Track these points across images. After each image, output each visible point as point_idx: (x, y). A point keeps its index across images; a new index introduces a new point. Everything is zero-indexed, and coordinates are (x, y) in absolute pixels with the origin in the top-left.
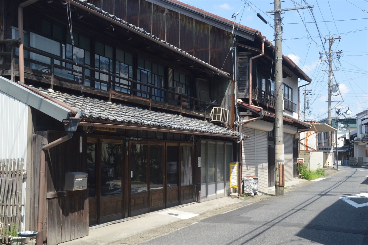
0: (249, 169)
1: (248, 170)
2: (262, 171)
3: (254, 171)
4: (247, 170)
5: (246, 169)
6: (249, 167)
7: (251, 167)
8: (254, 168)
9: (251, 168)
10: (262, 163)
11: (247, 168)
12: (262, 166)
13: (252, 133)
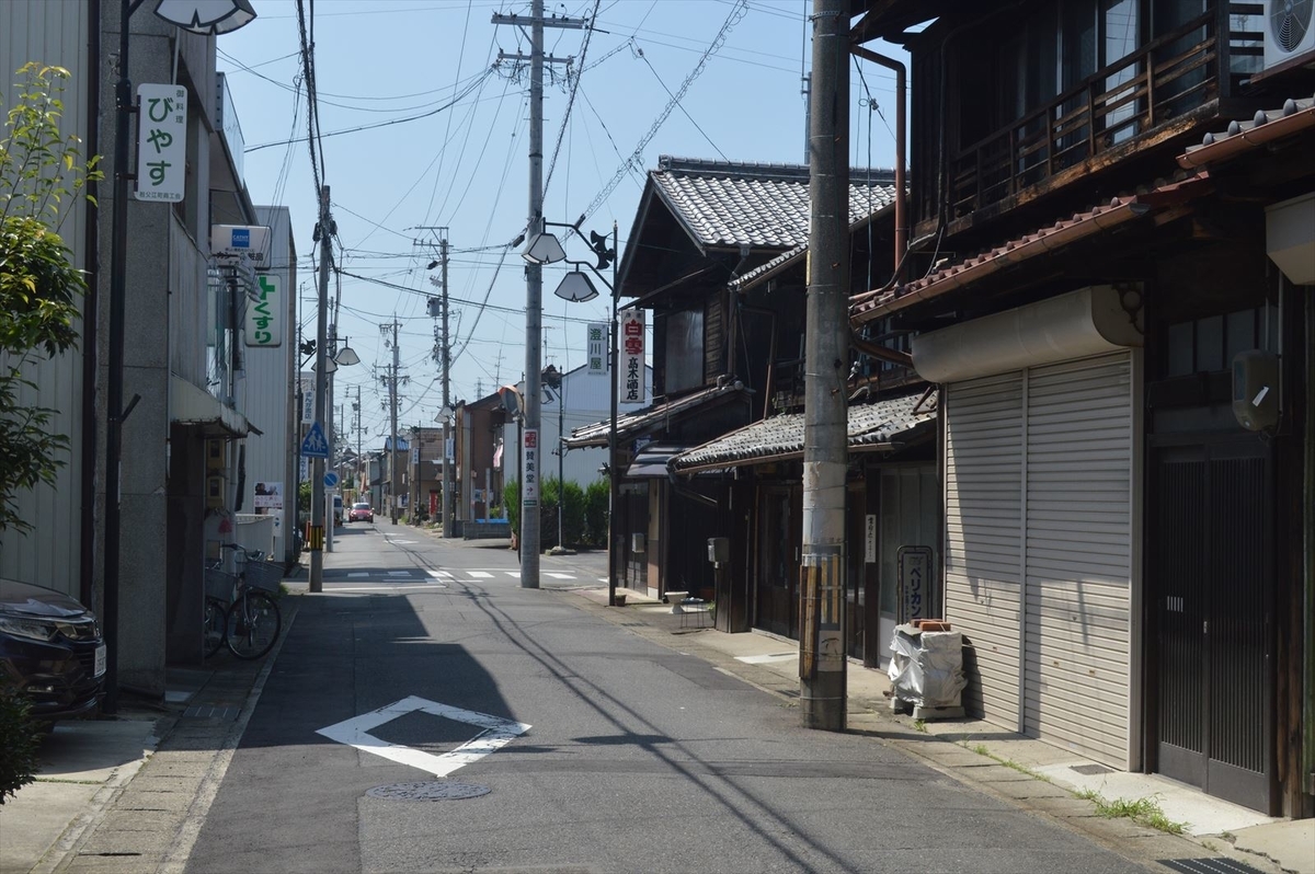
0: (981, 591)
1: (976, 595)
2: (1077, 627)
3: (1013, 615)
4: (971, 598)
5: (968, 589)
6: (981, 582)
7: (994, 585)
8: (1016, 597)
9: (995, 593)
10: (1078, 574)
11: (975, 587)
12: (1074, 596)
13: (1005, 396)
